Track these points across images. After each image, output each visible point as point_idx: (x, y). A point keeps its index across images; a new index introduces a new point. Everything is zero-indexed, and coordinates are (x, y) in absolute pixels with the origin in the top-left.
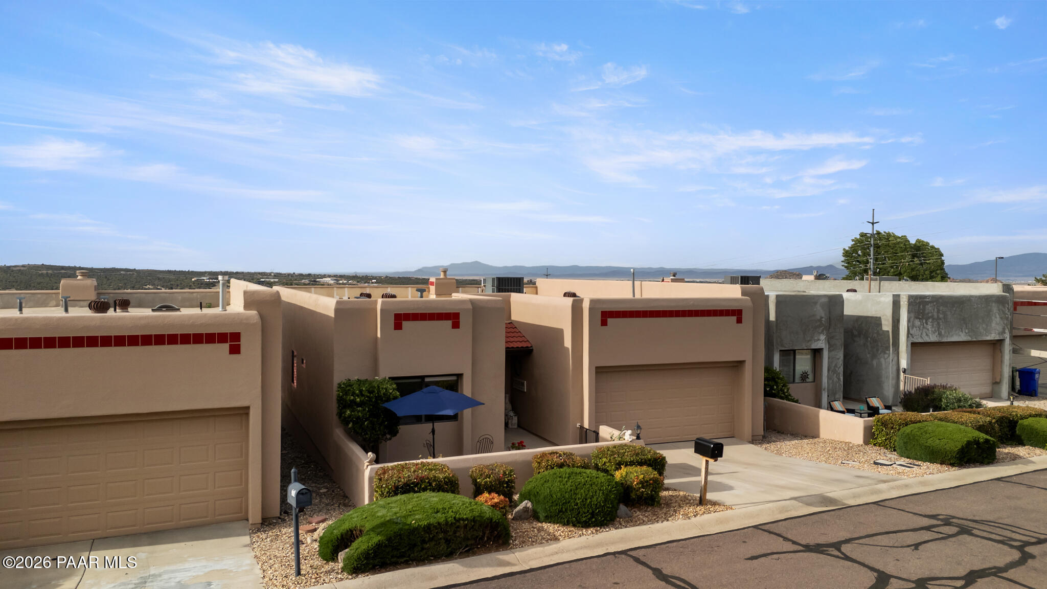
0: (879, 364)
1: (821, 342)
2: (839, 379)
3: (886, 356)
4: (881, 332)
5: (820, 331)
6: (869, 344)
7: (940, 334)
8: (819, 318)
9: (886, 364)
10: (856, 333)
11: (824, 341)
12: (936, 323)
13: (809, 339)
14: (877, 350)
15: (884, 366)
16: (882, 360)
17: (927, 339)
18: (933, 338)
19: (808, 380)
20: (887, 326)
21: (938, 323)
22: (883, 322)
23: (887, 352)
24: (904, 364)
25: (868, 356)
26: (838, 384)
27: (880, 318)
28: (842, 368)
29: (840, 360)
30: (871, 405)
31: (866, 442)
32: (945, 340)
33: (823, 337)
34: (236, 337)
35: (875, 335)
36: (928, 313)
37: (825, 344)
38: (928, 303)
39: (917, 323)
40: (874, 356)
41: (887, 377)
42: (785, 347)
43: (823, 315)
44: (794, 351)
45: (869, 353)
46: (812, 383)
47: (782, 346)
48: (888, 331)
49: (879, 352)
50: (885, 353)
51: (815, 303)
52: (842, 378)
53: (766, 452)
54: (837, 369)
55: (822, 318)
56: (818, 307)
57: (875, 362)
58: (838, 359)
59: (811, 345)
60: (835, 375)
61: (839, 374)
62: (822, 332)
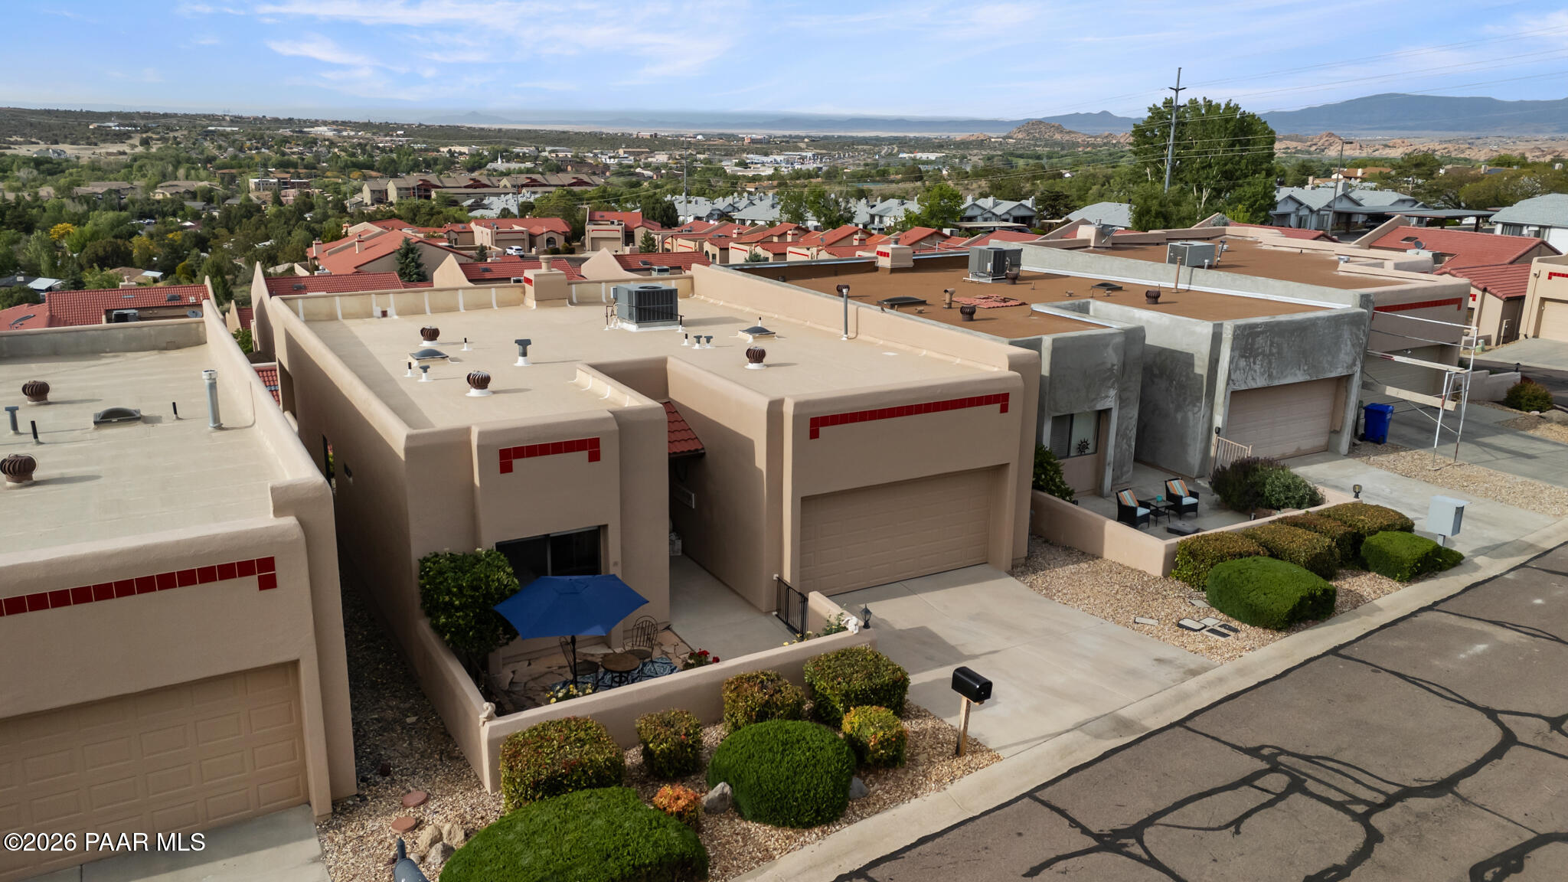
0: (1185, 419)
1: (1109, 400)
2: (1130, 446)
3: (1196, 409)
4: (1192, 376)
5: (1110, 384)
6: (1173, 390)
7: (1270, 376)
8: (1109, 366)
9: (1195, 420)
10: (1156, 371)
11: (1113, 398)
12: (1266, 361)
13: (1093, 397)
14: (1185, 400)
15: (1191, 423)
16: (1190, 414)
17: (1254, 385)
18: (1261, 382)
19: (1087, 451)
20: (1201, 368)
21: (1270, 363)
22: (1197, 362)
23: (1198, 404)
24: (1218, 421)
25: (1171, 406)
26: (1129, 451)
27: (1192, 355)
28: (1135, 431)
29: (1133, 419)
30: (1172, 491)
31: (1166, 574)
32: (1276, 383)
33: (1112, 393)
35: (1184, 379)
36: (1258, 349)
37: (1115, 402)
38: (1259, 334)
39: (1242, 363)
40: (1179, 408)
41: (1194, 438)
42: (1061, 413)
43: (1116, 362)
44: (1072, 416)
45: (1172, 402)
46: (1092, 456)
47: (1056, 411)
48: (1202, 376)
49: (1187, 403)
50: (1194, 406)
51: (1107, 346)
52: (1133, 444)
53: (1031, 593)
54: (1128, 432)
55: (1114, 365)
56: (1110, 350)
57: (1179, 416)
58: (1131, 418)
59: (1096, 405)
60: (1125, 441)
61: (1130, 438)
62: (1112, 386)
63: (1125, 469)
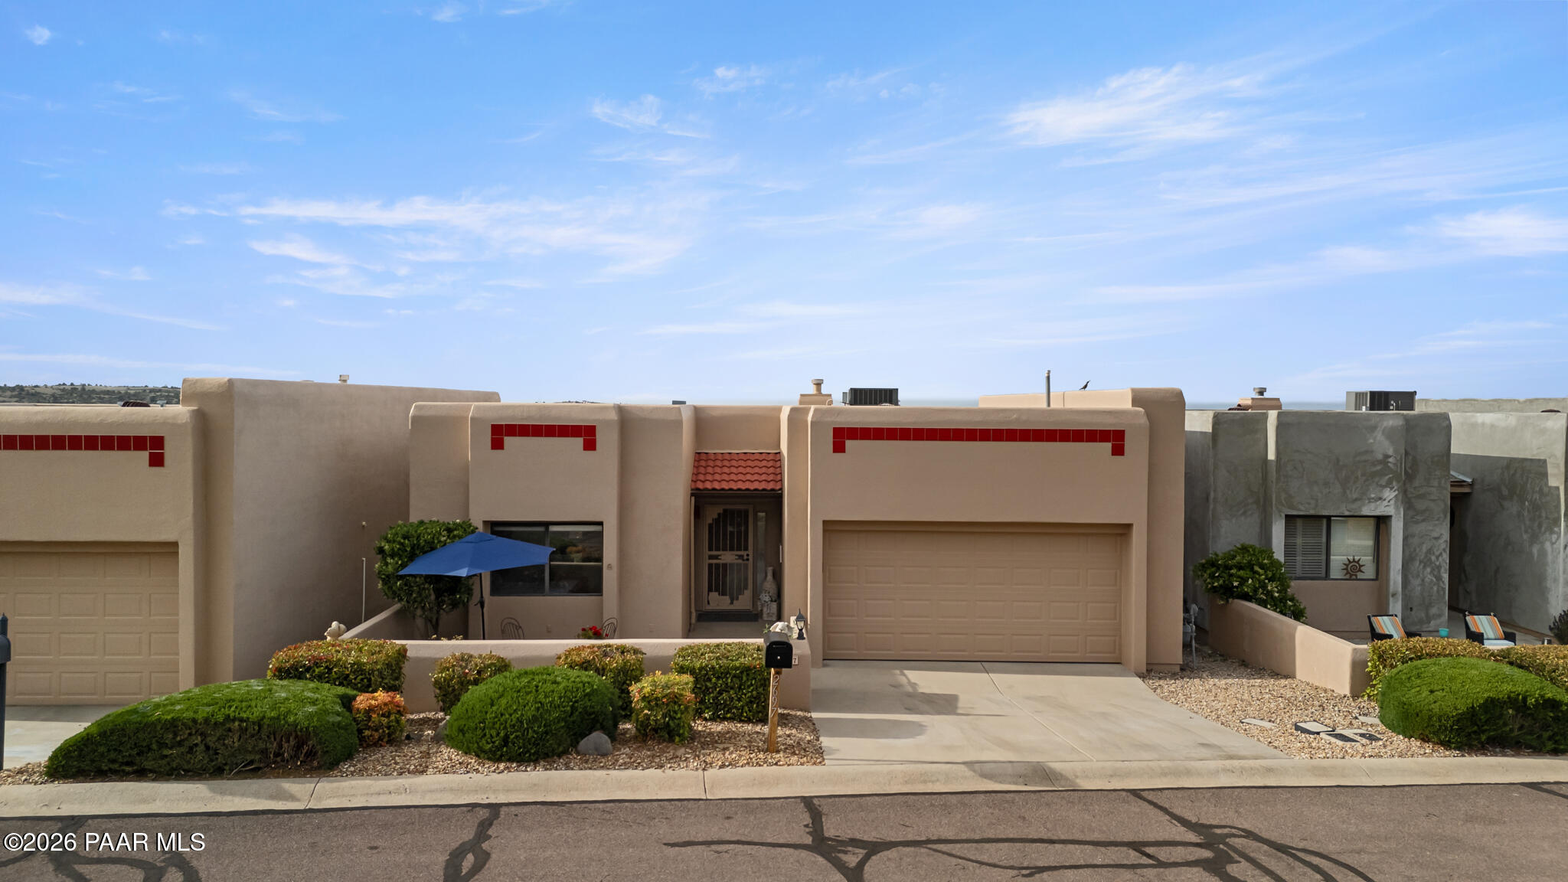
0: (1543, 553)
1: (1387, 503)
2: (1439, 578)
3: (1554, 537)
4: (1546, 490)
5: (1383, 482)
6: (1526, 514)
8: (1380, 457)
9: (1555, 554)
10: (1505, 492)
11: (1392, 502)
13: (1355, 496)
14: (1540, 526)
15: (1550, 558)
16: (1548, 545)
19: (1360, 576)
20: (1556, 479)
22: (1550, 470)
23: (1556, 529)
25: (1525, 537)
26: (1435, 588)
27: (1545, 461)
28: (1446, 557)
29: (1441, 541)
31: (1356, 692)
33: (1389, 494)
34: (158, 442)
35: (1537, 496)
37: (1397, 508)
40: (1535, 538)
41: (1556, 580)
42: (1300, 510)
43: (1390, 452)
44: (1329, 518)
45: (1526, 532)
46: (1369, 583)
47: (1292, 507)
48: (1558, 488)
49: (1543, 529)
50: (1552, 532)
51: (1373, 429)
52: (1446, 576)
54: (1433, 558)
55: (1387, 456)
56: (1379, 436)
57: (1535, 550)
58: (1436, 539)
59: (1360, 508)
60: (1429, 570)
61: (1439, 567)
62: (1389, 484)
63: (1434, 611)
